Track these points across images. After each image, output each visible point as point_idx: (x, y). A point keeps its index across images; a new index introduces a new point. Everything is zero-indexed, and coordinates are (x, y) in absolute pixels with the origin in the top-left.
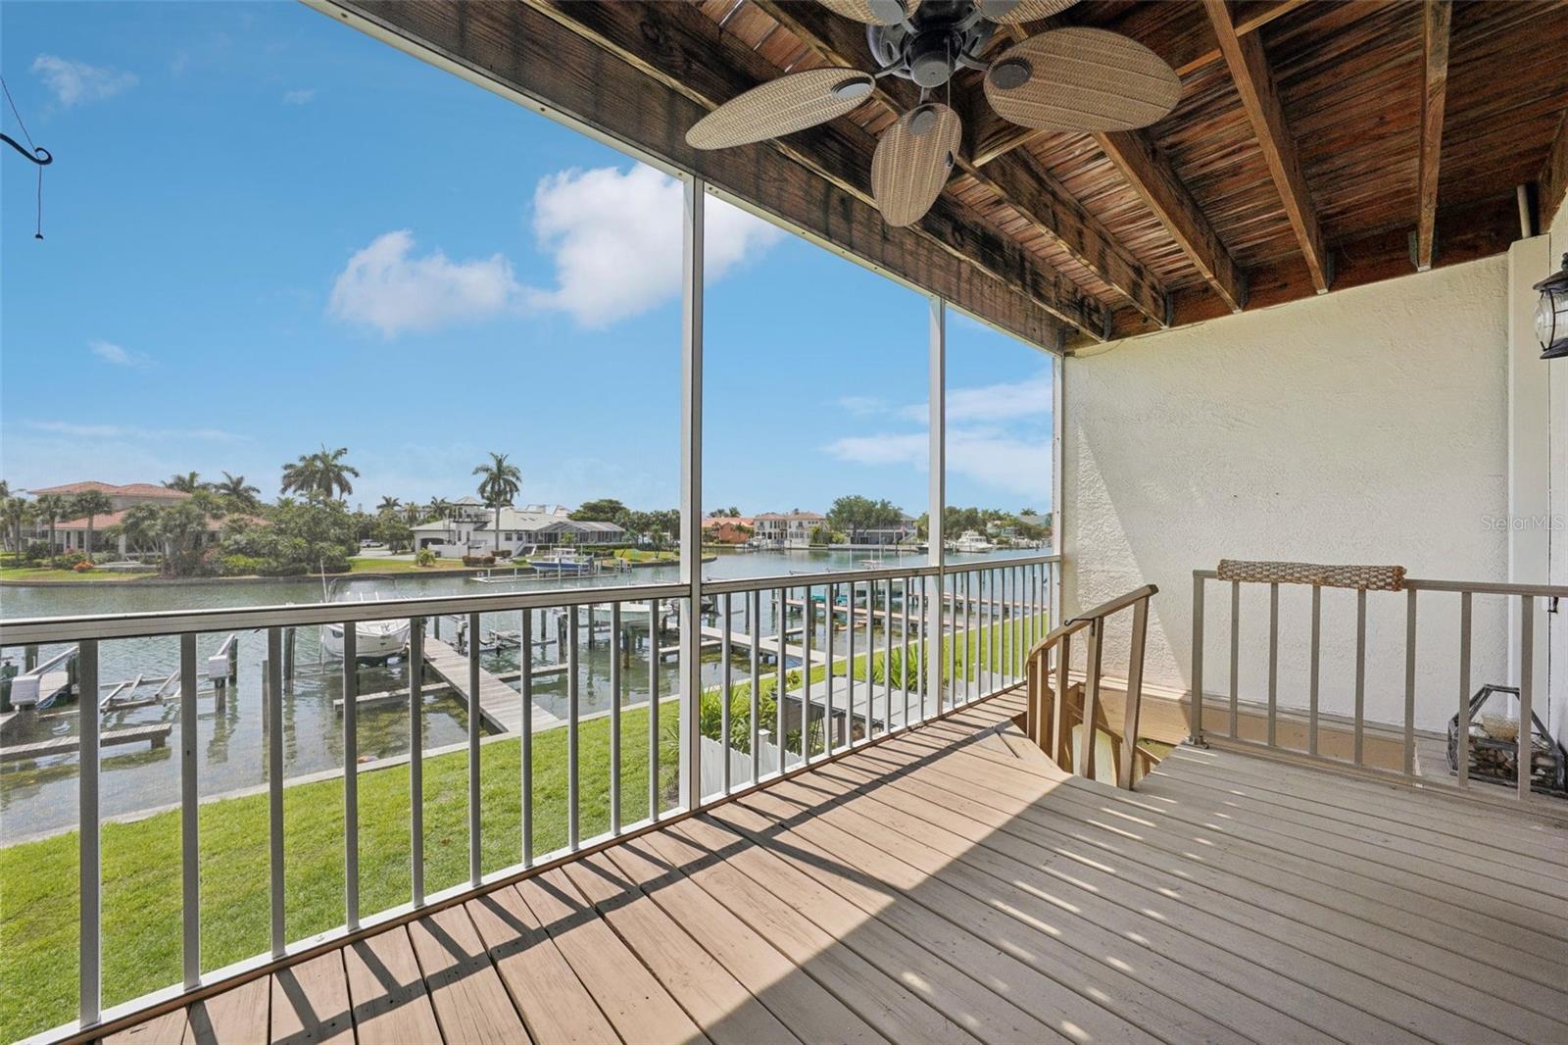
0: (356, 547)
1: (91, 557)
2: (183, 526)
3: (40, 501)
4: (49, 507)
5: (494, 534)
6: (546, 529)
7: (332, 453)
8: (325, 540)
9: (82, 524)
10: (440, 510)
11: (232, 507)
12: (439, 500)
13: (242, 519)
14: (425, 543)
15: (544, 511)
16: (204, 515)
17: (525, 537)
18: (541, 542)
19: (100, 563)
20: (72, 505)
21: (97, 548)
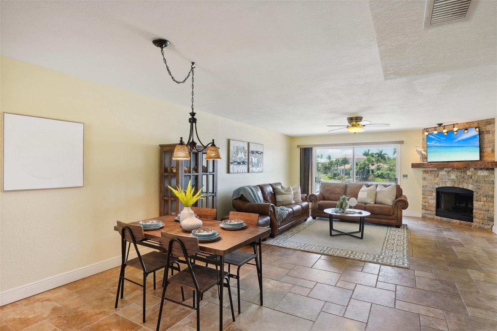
1: (345, 177)
2: (364, 168)
3: (336, 161)
4: (337, 162)
9: (343, 167)
13: (380, 165)
16: (369, 164)
19: (347, 179)
20: (341, 162)
21: (346, 175)
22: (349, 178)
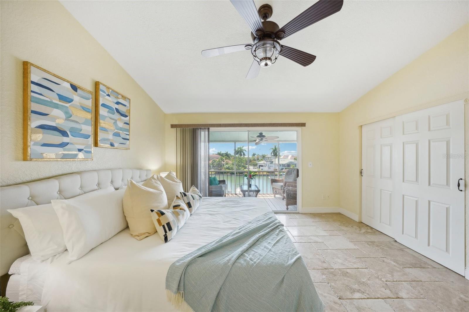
5: (274, 165)
6: (287, 163)
7: (242, 147)
8: (240, 166)
10: (264, 157)
11: (226, 159)
12: (263, 154)
14: (260, 166)
15: (287, 158)
17: (282, 166)
18: (286, 167)
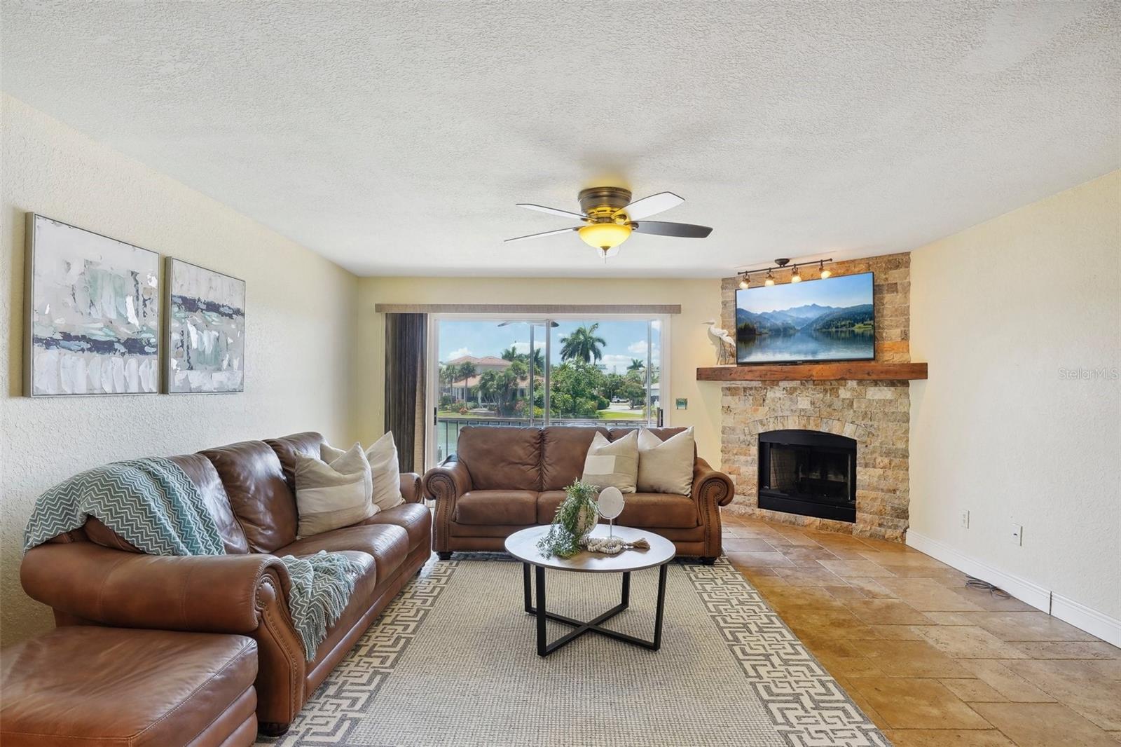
0: (606, 402)
1: (467, 405)
2: (506, 386)
3: (448, 369)
4: (450, 373)
9: (462, 384)
13: (537, 380)
16: (516, 378)
19: (471, 409)
20: (460, 371)
21: (469, 399)
22: (475, 407)
